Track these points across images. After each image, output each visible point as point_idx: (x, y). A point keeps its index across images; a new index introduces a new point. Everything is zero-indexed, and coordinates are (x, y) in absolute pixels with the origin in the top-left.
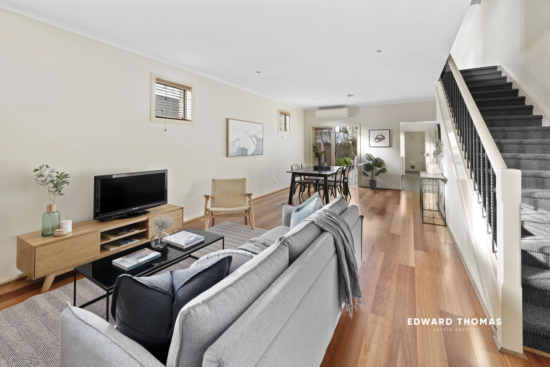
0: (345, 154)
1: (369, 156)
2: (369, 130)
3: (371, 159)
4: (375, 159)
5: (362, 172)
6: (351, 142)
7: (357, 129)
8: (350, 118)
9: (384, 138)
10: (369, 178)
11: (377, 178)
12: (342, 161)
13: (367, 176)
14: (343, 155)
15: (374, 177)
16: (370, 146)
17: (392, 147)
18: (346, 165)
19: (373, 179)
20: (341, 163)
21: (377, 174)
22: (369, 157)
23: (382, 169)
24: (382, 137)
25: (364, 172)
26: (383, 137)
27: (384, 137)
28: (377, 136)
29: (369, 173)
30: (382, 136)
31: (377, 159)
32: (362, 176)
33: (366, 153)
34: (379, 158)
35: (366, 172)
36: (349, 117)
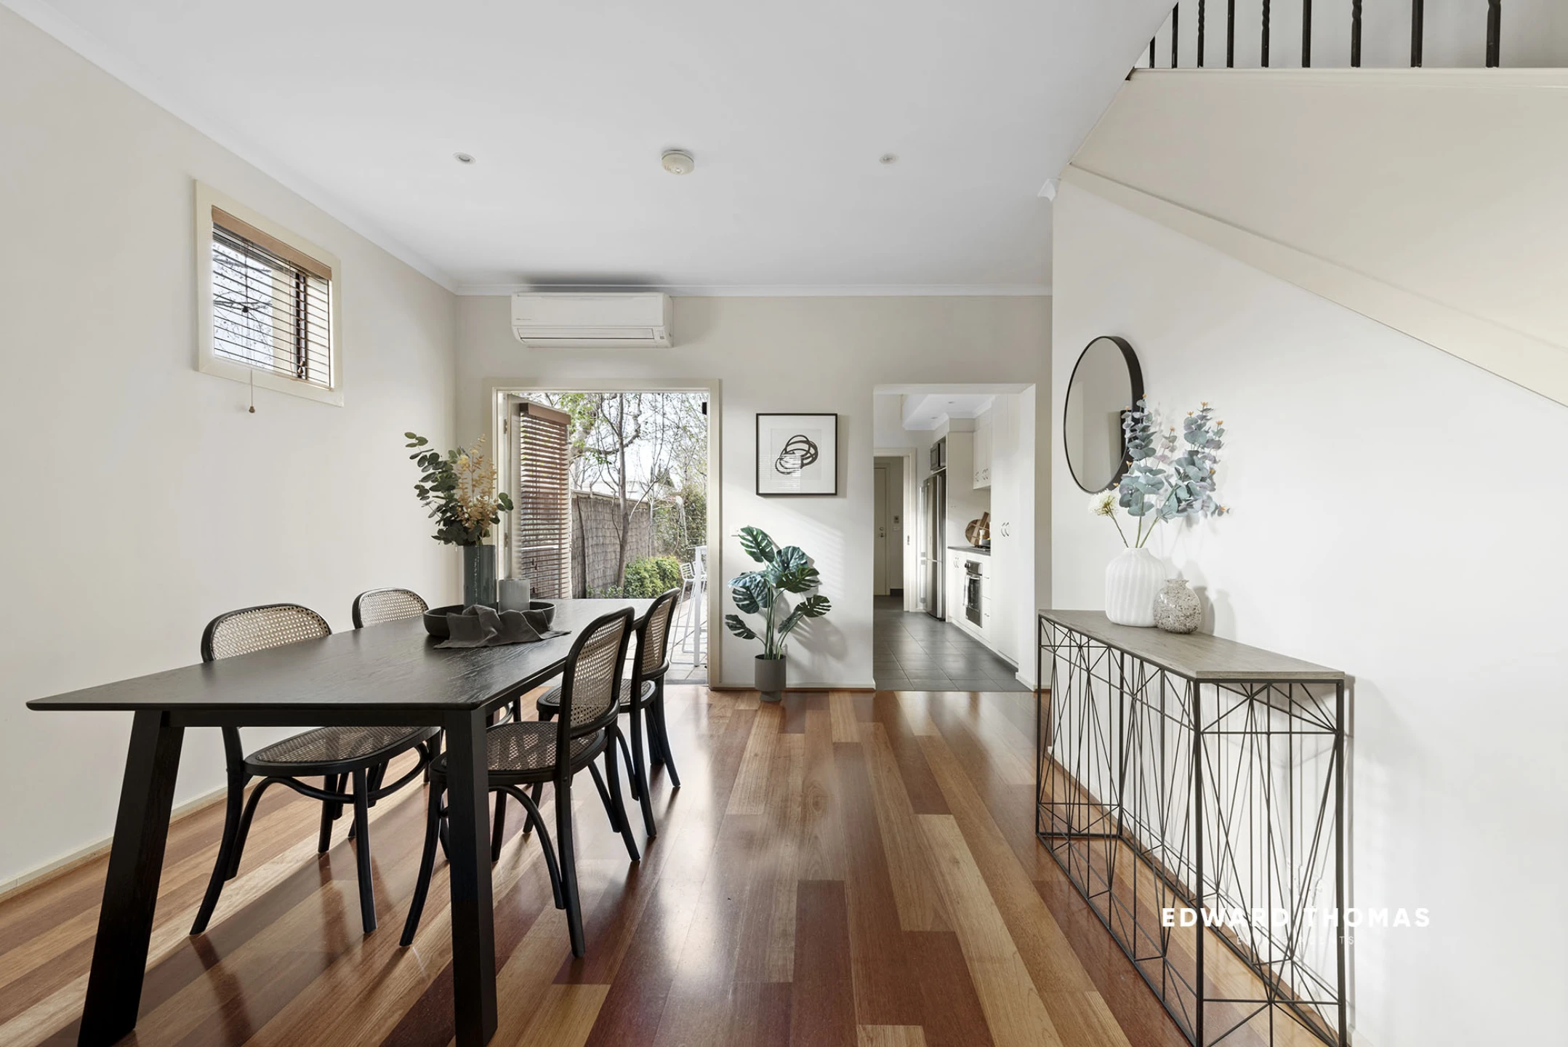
0: (660, 542)
1: (755, 538)
2: (758, 415)
3: (763, 552)
4: (779, 552)
5: (729, 617)
6: (680, 501)
7: (704, 412)
8: (673, 349)
9: (816, 453)
10: (758, 647)
11: (790, 644)
12: (649, 567)
13: (750, 635)
14: (653, 549)
15: (777, 636)
16: (760, 492)
17: (845, 496)
18: (664, 583)
19: (771, 650)
20: (645, 578)
21: (787, 626)
22: (758, 544)
23: (809, 600)
24: (806, 447)
25: (735, 618)
26: (812, 451)
27: (815, 448)
28: (788, 445)
29: (756, 622)
30: (807, 442)
31: (786, 554)
32: (728, 633)
33: (745, 526)
34: (794, 549)
35: (743, 615)
36: (673, 345)
